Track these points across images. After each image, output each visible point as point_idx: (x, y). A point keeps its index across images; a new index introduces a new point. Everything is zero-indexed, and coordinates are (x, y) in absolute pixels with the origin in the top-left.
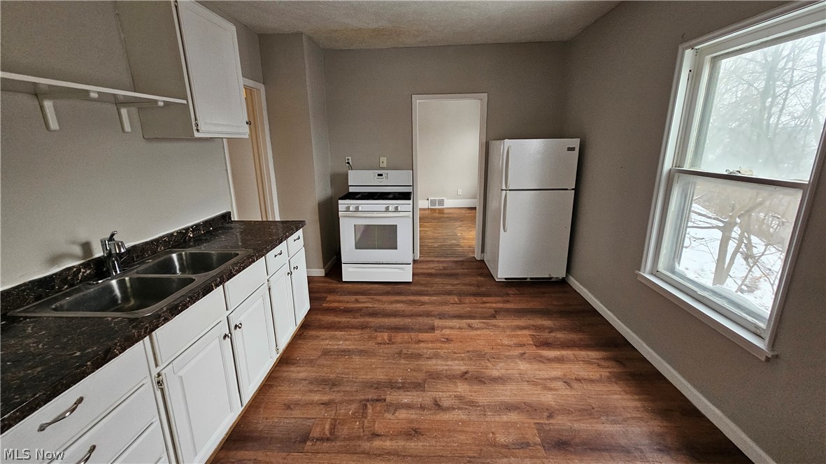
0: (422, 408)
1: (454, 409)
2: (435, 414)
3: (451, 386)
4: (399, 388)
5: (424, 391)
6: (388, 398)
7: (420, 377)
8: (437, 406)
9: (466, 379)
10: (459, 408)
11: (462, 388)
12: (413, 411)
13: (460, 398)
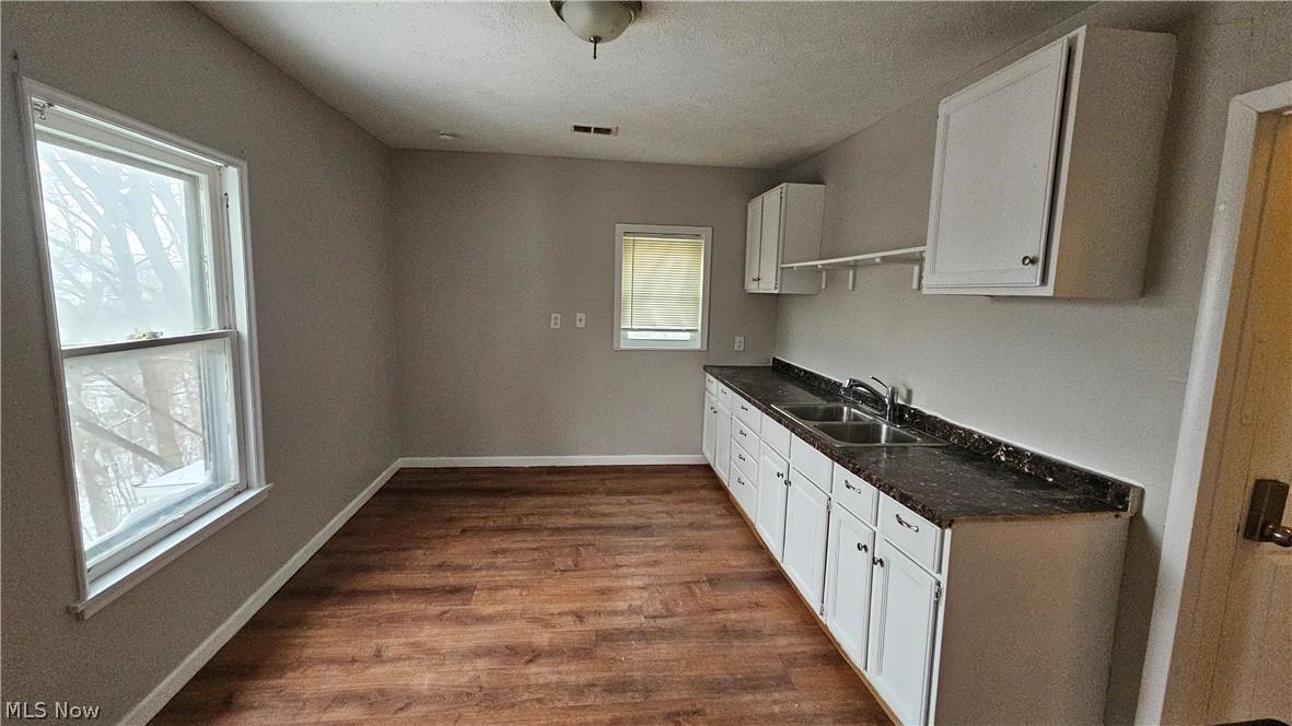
0: (598, 613)
1: (558, 614)
2: (582, 608)
3: (558, 639)
4: (632, 632)
5: (596, 631)
6: (643, 619)
7: (604, 651)
8: (579, 617)
9: (533, 651)
10: (552, 614)
11: (542, 638)
12: (609, 609)
13: (547, 625)
